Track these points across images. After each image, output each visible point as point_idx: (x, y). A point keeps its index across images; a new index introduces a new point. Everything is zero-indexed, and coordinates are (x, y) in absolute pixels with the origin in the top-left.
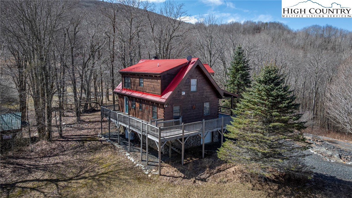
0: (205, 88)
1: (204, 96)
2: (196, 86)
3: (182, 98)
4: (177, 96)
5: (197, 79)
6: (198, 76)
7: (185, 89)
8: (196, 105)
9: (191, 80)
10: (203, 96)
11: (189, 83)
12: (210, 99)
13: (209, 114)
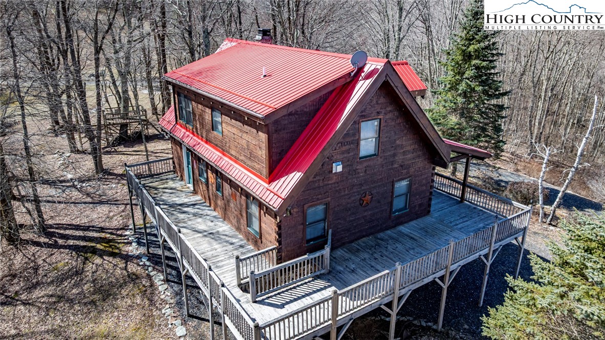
0: (400, 143)
1: (396, 166)
2: (374, 140)
3: (333, 181)
4: (318, 178)
5: (380, 119)
6: (383, 111)
7: (343, 153)
8: (374, 192)
9: (363, 124)
10: (392, 165)
11: (354, 135)
12: (412, 170)
13: (406, 209)
